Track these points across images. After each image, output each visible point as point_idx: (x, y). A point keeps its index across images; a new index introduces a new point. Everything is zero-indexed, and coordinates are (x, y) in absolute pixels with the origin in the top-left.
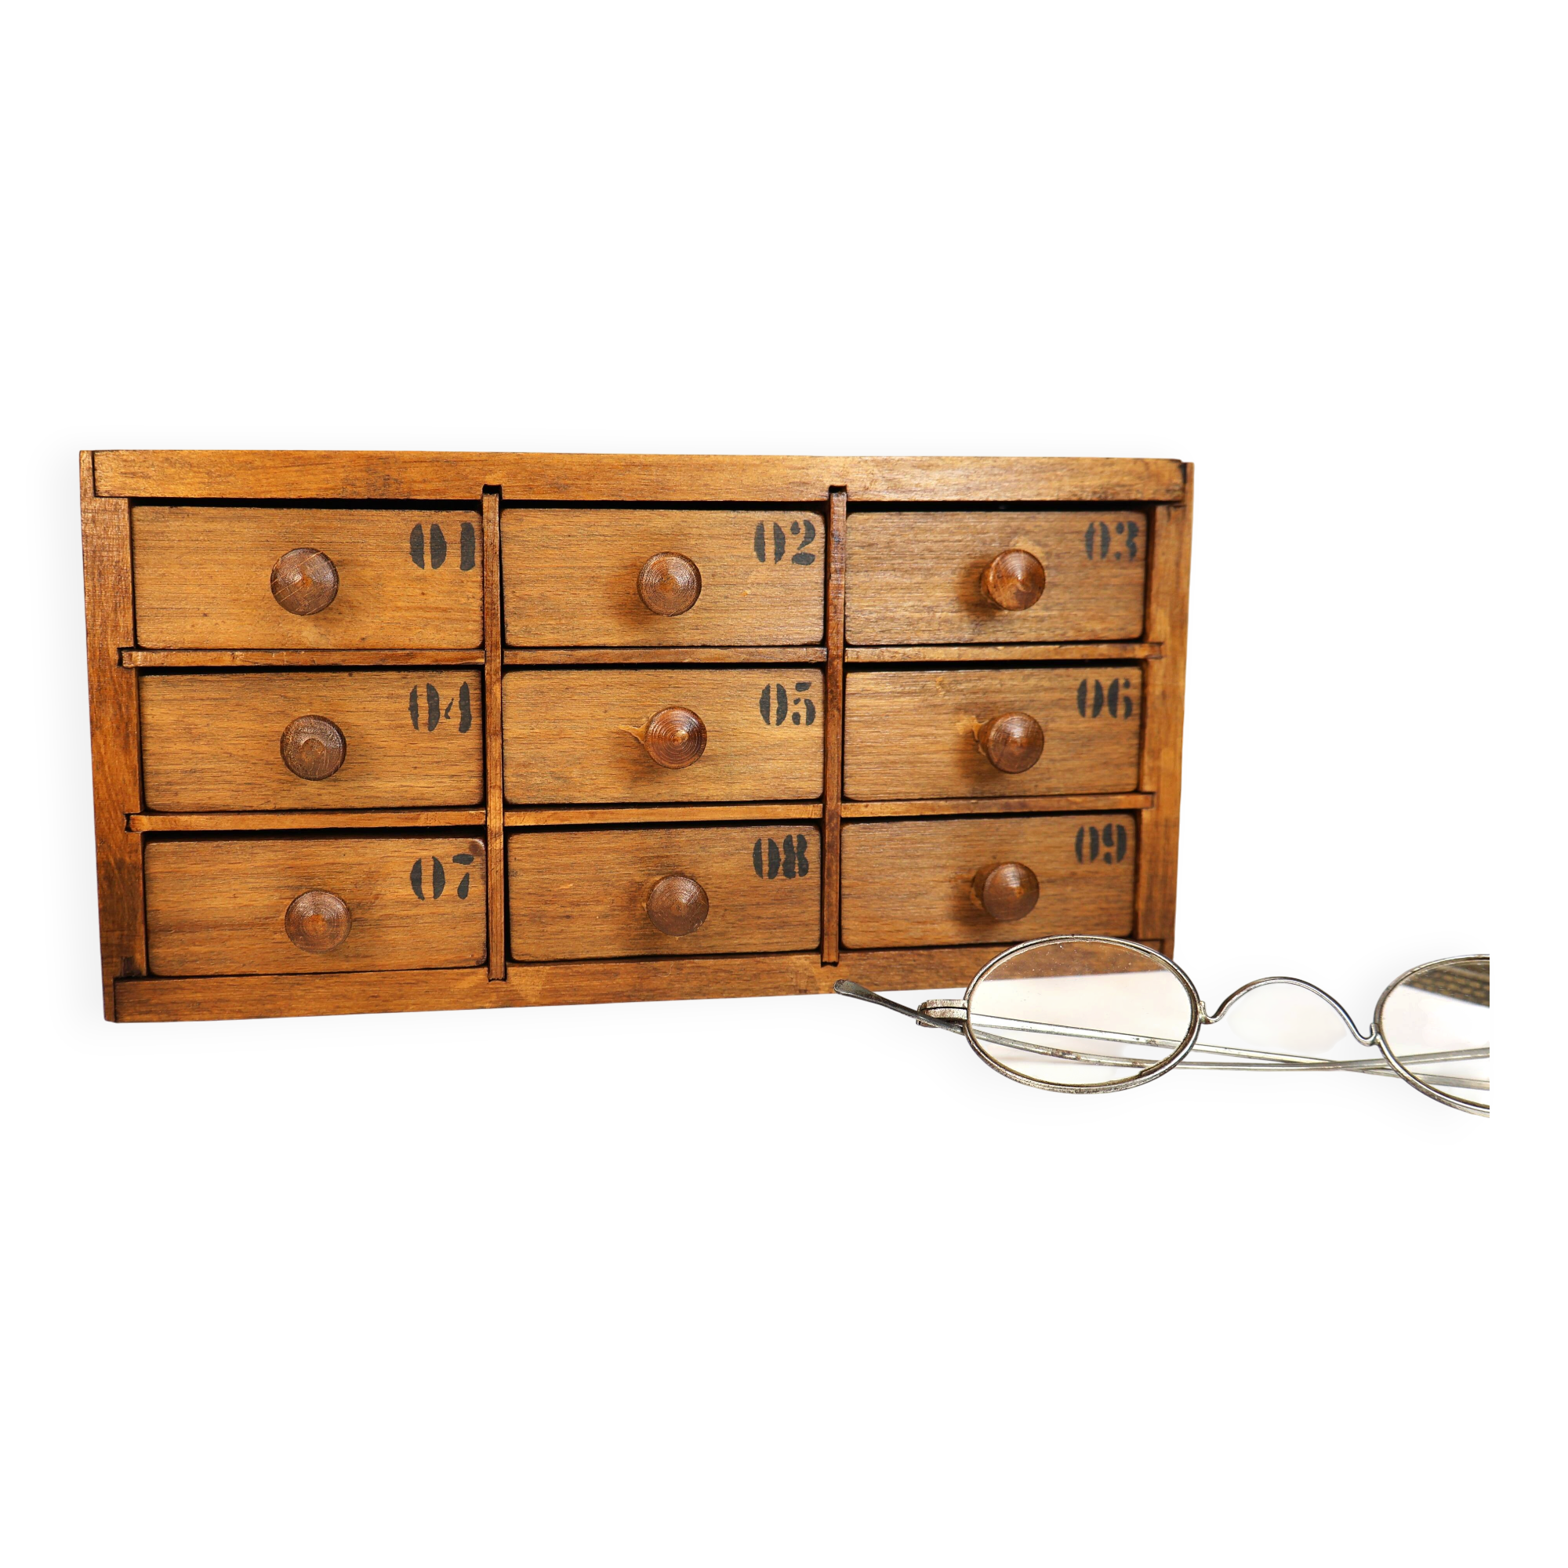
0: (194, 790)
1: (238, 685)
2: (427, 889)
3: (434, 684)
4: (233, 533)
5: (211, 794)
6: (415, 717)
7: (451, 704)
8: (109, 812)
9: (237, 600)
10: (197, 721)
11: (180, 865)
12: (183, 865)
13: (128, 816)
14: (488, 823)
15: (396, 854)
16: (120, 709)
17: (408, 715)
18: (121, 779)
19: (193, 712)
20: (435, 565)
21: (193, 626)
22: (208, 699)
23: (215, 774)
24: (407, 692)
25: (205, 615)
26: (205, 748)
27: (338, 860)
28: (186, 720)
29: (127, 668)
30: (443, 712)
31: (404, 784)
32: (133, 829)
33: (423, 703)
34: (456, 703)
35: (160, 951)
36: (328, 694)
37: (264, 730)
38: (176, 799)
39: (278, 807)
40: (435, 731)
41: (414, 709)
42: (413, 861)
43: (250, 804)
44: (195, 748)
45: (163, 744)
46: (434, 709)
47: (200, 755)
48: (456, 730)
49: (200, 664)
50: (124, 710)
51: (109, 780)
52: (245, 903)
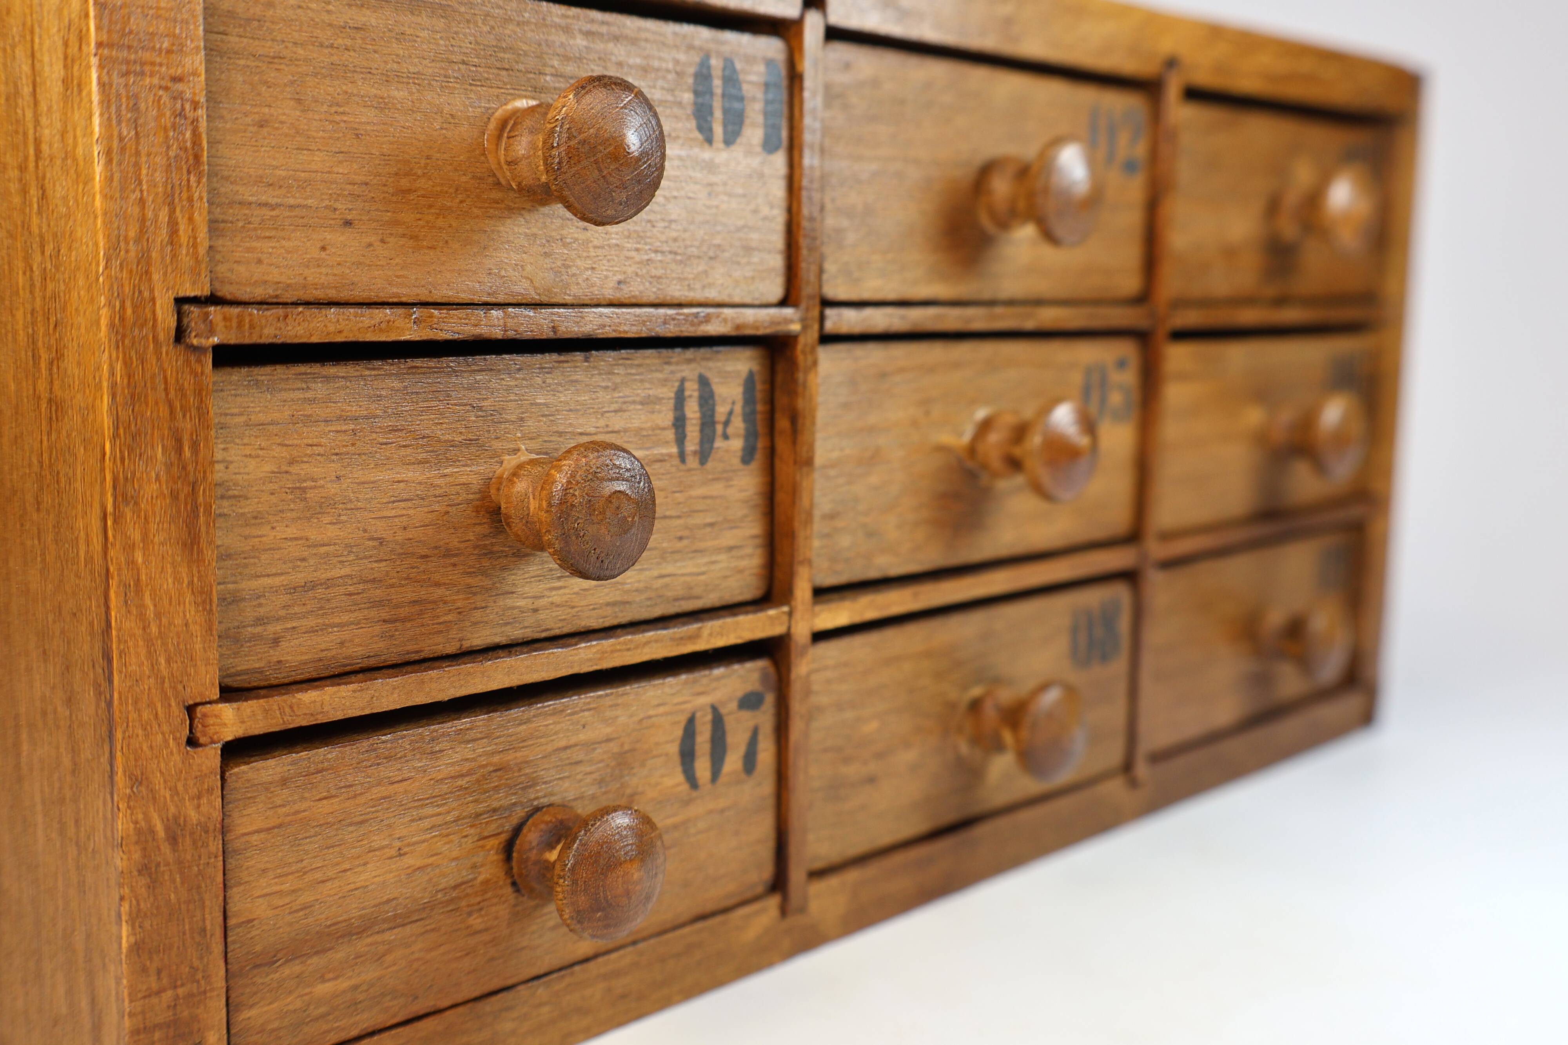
0: (312, 631)
1: (396, 384)
2: (702, 767)
3: (709, 375)
4: (401, 37)
5: (346, 635)
6: (681, 439)
7: (730, 413)
8: (151, 705)
9: (409, 191)
10: (315, 470)
11: (296, 807)
12: (304, 805)
13: (191, 710)
14: (793, 630)
15: (661, 710)
16: (179, 450)
17: (670, 435)
18: (178, 621)
19: (309, 451)
20: (729, 141)
21: (323, 248)
22: (339, 418)
23: (351, 589)
24: (668, 393)
25: (348, 223)
26: (332, 532)
27: (573, 740)
28: (295, 469)
29: (195, 349)
30: (719, 428)
31: (664, 572)
32: (202, 740)
33: (692, 410)
34: (738, 408)
35: (253, 1012)
36: (551, 400)
37: (440, 482)
38: (275, 655)
39: (466, 645)
40: (710, 465)
41: (679, 423)
42: (683, 719)
43: (415, 647)
44: (314, 535)
45: (247, 531)
46: (708, 423)
47: (323, 550)
48: (736, 461)
49: (351, 338)
50: (187, 452)
51: (154, 629)
52: (419, 863)
